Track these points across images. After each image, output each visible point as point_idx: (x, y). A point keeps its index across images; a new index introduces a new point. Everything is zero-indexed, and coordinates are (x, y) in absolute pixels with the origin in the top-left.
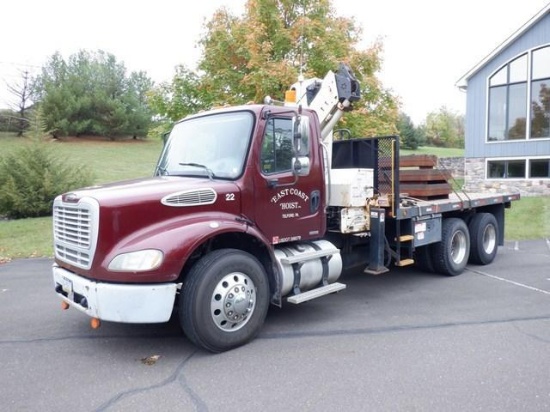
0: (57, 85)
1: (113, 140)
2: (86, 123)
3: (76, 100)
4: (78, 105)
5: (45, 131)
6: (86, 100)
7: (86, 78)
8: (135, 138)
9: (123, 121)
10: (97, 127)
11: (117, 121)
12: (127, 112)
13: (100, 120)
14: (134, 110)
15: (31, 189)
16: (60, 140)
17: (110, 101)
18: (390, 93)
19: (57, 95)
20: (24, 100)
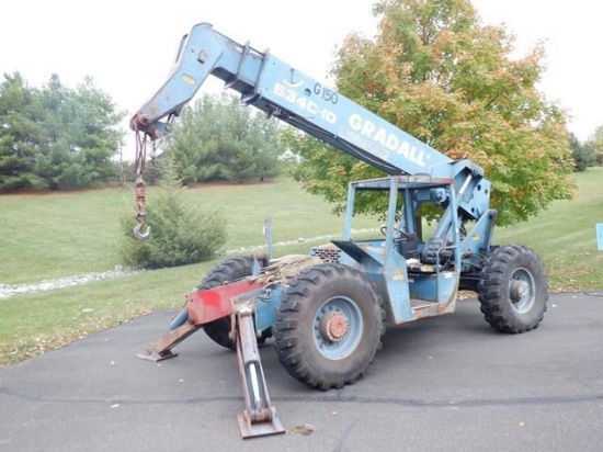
0: (185, 131)
1: (240, 183)
2: (214, 168)
3: (204, 145)
4: (205, 151)
5: (177, 179)
6: (213, 145)
7: (211, 122)
8: (262, 180)
9: (250, 164)
10: (226, 172)
11: (244, 164)
12: (254, 154)
13: (227, 164)
14: (260, 151)
15: (166, 238)
16: (190, 187)
17: (237, 144)
18: (557, 105)
19: (185, 141)
20: (154, 150)
